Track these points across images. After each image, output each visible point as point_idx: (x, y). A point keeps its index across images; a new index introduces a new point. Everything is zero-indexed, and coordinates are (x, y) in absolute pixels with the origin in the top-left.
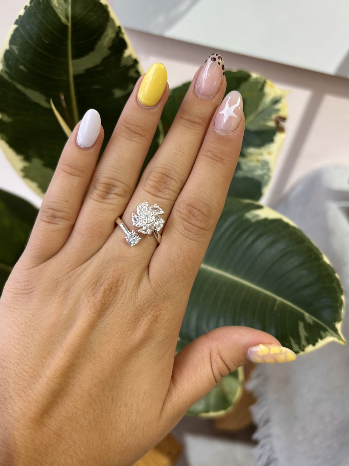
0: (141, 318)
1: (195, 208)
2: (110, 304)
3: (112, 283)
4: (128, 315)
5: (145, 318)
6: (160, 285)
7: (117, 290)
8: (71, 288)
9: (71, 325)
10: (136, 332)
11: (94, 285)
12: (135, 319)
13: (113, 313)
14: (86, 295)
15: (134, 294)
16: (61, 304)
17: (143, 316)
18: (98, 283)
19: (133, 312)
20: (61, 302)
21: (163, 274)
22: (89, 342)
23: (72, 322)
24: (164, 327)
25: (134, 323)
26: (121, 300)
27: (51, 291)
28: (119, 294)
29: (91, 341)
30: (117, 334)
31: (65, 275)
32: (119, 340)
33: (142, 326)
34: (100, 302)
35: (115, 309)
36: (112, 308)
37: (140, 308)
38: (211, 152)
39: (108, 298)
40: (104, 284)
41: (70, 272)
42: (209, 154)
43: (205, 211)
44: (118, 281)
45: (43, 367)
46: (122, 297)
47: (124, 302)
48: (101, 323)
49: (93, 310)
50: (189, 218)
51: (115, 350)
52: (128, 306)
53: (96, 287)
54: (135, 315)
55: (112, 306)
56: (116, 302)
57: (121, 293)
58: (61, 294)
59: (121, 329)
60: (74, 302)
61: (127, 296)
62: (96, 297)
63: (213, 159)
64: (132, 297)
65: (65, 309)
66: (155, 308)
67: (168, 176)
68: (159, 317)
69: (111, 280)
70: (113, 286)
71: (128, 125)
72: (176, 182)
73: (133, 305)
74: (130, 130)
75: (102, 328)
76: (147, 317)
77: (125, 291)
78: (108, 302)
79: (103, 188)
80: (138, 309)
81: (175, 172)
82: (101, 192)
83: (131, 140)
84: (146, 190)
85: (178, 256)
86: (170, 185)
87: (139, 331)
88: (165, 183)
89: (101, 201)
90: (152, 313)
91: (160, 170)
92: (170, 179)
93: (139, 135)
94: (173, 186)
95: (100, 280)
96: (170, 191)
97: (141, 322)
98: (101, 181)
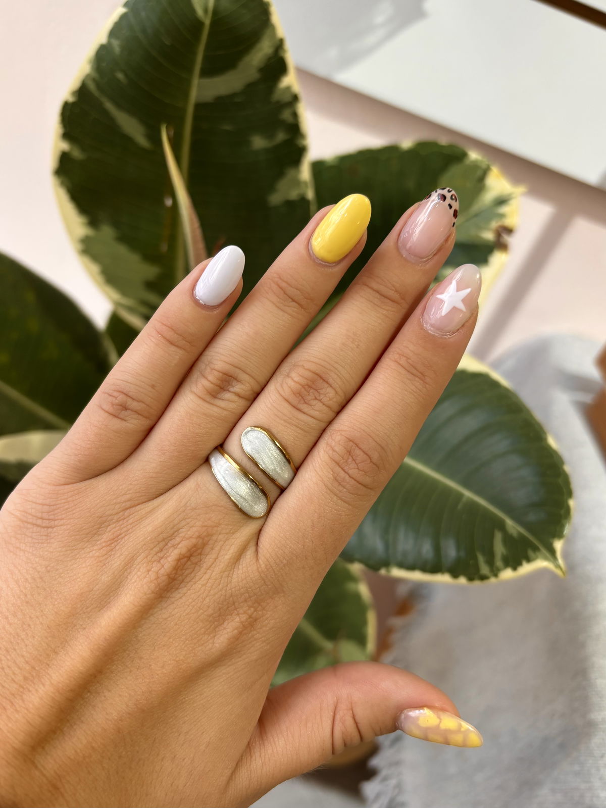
0: (229, 617)
1: (360, 448)
2: (183, 581)
3: (195, 546)
4: (209, 607)
5: (235, 619)
6: (274, 568)
7: (201, 560)
8: (123, 538)
9: (109, 603)
10: (216, 638)
11: (164, 543)
12: (220, 615)
13: (184, 598)
14: (147, 557)
15: (226, 573)
16: (100, 562)
17: (233, 615)
18: (171, 542)
19: (218, 604)
20: (101, 559)
21: (282, 550)
22: (135, 639)
23: (112, 598)
24: (263, 639)
25: (216, 623)
26: (203, 579)
27: (87, 534)
28: (202, 567)
29: (139, 638)
30: (184, 635)
31: (117, 513)
32: (185, 646)
33: (229, 630)
34: (168, 575)
35: (189, 592)
36: (186, 588)
37: (231, 599)
38: (408, 358)
39: (182, 570)
40: (180, 546)
41: (127, 509)
42: (403, 361)
43: (375, 456)
44: (204, 545)
45: (48, 665)
46: (205, 573)
47: (207, 583)
48: (161, 610)
49: (153, 586)
50: (346, 461)
51: (176, 662)
52: (212, 592)
53: (167, 547)
54: (220, 609)
55: (185, 587)
56: (194, 580)
57: (205, 566)
58: (104, 544)
59: (192, 629)
60: (123, 563)
61: (214, 574)
62: (163, 566)
63: (409, 371)
64: (222, 577)
65: (106, 573)
66: (256, 605)
67: (324, 380)
68: (259, 620)
69: (194, 541)
70: (195, 551)
71: (284, 285)
72: (336, 393)
73: (221, 592)
74: (285, 293)
75: (161, 620)
76: (239, 617)
77: (212, 564)
78: (180, 578)
79: (217, 379)
80: (228, 601)
81: (337, 375)
82: (212, 385)
83: (282, 310)
84: (283, 394)
85: (313, 523)
86: (326, 396)
87: (222, 638)
88: (316, 390)
89: (208, 400)
90: (249, 612)
91: (313, 367)
92: (327, 385)
93: (299, 304)
94: (330, 400)
95: (176, 537)
96: (324, 406)
97: (228, 623)
98: (216, 367)
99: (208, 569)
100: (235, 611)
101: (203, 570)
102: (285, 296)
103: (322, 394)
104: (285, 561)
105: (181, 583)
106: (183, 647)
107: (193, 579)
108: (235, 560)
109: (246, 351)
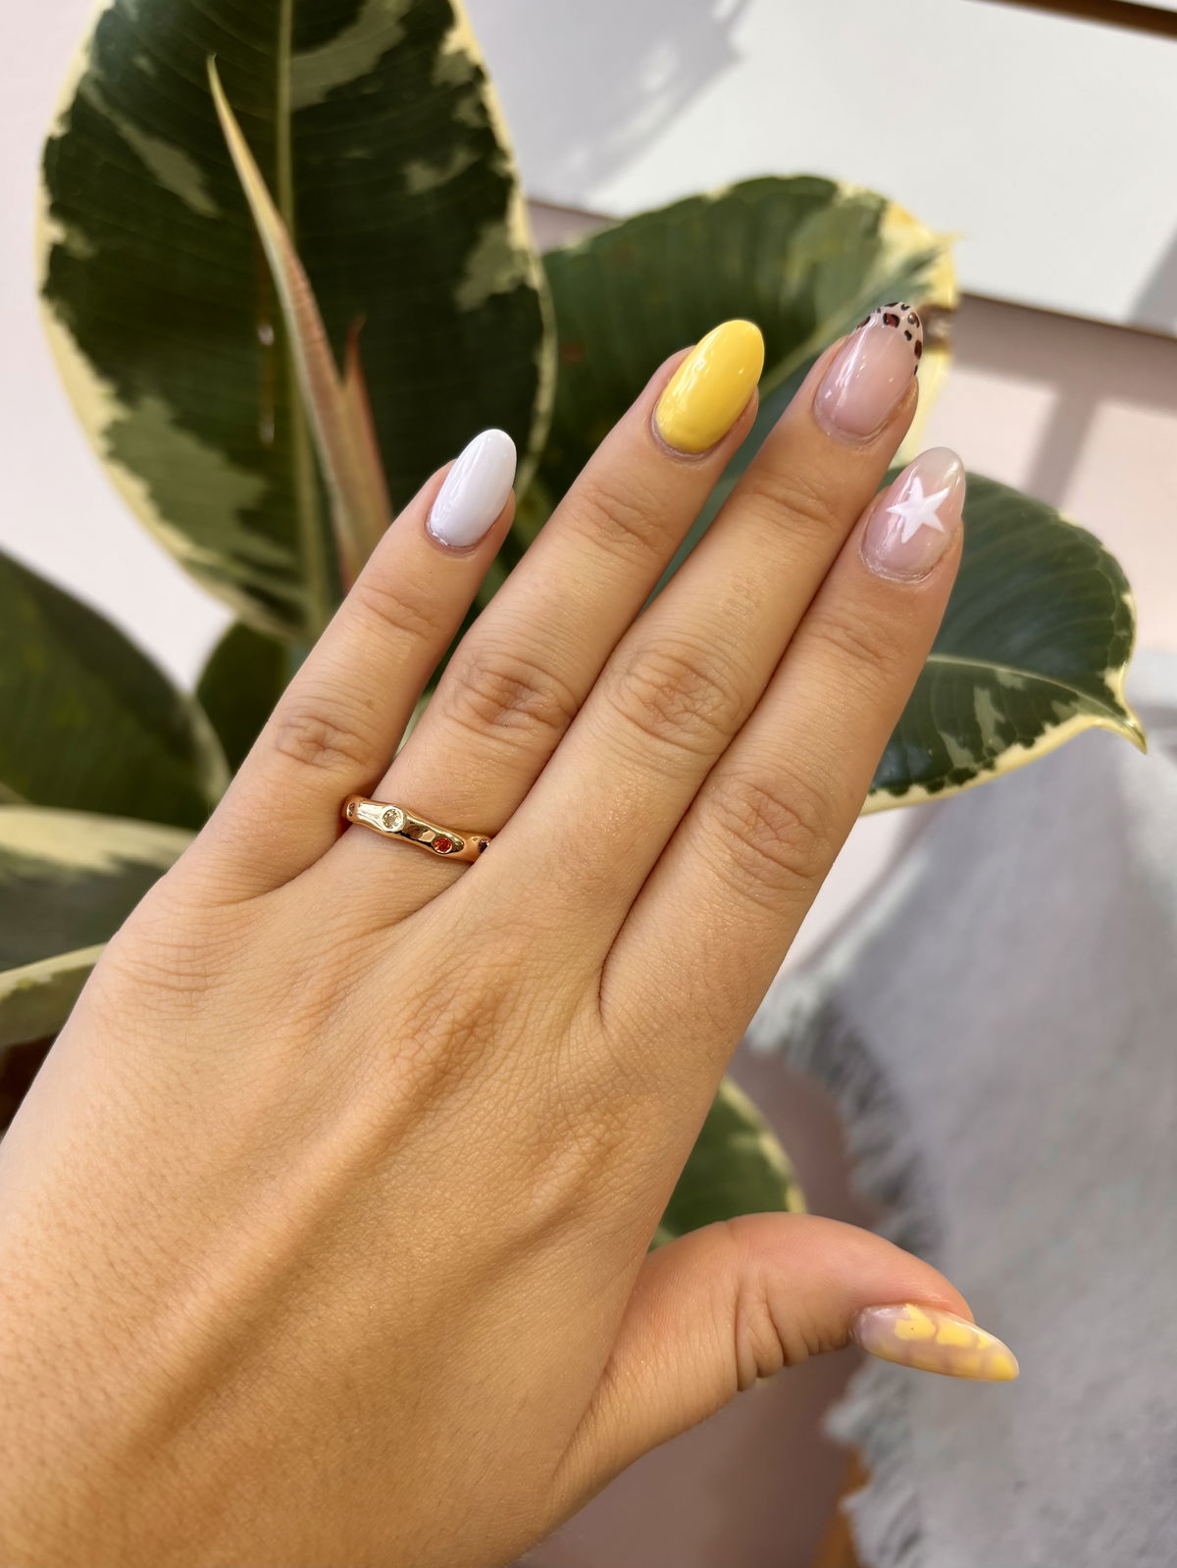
0: (558, 1144)
1: (777, 801)
2: (462, 1076)
3: (479, 1005)
4: (517, 1124)
5: (570, 1147)
6: (637, 1039)
7: (494, 1033)
10: (534, 1186)
11: (417, 1002)
12: (541, 1141)
13: (468, 1109)
14: (388, 1032)
15: (546, 1055)
17: (566, 1139)
18: (433, 1000)
19: (536, 1116)
21: (650, 1004)
22: (375, 1196)
23: (325, 1115)
24: (626, 1187)
25: (534, 1157)
26: (503, 1069)
28: (498, 1046)
29: (385, 1194)
30: (472, 1183)
32: (475, 1206)
33: (560, 1170)
34: (434, 1063)
35: (477, 1096)
36: (470, 1090)
37: (560, 1105)
39: (459, 1053)
40: (451, 1007)
43: (807, 812)
44: (498, 1001)
46: (505, 1058)
47: (510, 1077)
48: (425, 1134)
49: (404, 1084)
50: (754, 829)
51: (457, 1239)
52: (522, 1093)
53: (426, 1009)
54: (539, 1128)
55: (468, 1087)
56: (484, 1073)
57: (502, 1044)
59: (487, 1170)
61: (522, 1059)
62: (422, 1046)
63: (850, 652)
64: (538, 1063)
66: (608, 1117)
67: (700, 675)
68: (615, 1149)
69: (477, 994)
70: (481, 1016)
71: (609, 502)
72: (725, 694)
73: (538, 1095)
74: (611, 517)
75: (425, 1155)
76: (579, 1142)
77: (518, 1039)
78: (458, 1070)
79: (493, 687)
80: (553, 1110)
81: (724, 661)
82: (486, 700)
83: (608, 549)
84: (622, 707)
85: (705, 949)
86: (706, 704)
87: (547, 1187)
88: (686, 694)
89: (479, 727)
90: (596, 1132)
91: (677, 651)
92: (706, 683)
93: (639, 536)
94: (715, 708)
95: (441, 989)
96: (704, 722)
97: (558, 1157)
98: (490, 666)
99: (509, 1050)
100: (570, 1132)
101: (500, 1053)
102: (612, 521)
103: (697, 700)
104: (656, 1026)
105: (459, 1080)
106: (472, 1207)
107: (482, 1071)
108: (560, 1030)
109: (544, 631)
